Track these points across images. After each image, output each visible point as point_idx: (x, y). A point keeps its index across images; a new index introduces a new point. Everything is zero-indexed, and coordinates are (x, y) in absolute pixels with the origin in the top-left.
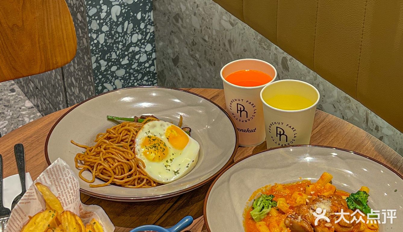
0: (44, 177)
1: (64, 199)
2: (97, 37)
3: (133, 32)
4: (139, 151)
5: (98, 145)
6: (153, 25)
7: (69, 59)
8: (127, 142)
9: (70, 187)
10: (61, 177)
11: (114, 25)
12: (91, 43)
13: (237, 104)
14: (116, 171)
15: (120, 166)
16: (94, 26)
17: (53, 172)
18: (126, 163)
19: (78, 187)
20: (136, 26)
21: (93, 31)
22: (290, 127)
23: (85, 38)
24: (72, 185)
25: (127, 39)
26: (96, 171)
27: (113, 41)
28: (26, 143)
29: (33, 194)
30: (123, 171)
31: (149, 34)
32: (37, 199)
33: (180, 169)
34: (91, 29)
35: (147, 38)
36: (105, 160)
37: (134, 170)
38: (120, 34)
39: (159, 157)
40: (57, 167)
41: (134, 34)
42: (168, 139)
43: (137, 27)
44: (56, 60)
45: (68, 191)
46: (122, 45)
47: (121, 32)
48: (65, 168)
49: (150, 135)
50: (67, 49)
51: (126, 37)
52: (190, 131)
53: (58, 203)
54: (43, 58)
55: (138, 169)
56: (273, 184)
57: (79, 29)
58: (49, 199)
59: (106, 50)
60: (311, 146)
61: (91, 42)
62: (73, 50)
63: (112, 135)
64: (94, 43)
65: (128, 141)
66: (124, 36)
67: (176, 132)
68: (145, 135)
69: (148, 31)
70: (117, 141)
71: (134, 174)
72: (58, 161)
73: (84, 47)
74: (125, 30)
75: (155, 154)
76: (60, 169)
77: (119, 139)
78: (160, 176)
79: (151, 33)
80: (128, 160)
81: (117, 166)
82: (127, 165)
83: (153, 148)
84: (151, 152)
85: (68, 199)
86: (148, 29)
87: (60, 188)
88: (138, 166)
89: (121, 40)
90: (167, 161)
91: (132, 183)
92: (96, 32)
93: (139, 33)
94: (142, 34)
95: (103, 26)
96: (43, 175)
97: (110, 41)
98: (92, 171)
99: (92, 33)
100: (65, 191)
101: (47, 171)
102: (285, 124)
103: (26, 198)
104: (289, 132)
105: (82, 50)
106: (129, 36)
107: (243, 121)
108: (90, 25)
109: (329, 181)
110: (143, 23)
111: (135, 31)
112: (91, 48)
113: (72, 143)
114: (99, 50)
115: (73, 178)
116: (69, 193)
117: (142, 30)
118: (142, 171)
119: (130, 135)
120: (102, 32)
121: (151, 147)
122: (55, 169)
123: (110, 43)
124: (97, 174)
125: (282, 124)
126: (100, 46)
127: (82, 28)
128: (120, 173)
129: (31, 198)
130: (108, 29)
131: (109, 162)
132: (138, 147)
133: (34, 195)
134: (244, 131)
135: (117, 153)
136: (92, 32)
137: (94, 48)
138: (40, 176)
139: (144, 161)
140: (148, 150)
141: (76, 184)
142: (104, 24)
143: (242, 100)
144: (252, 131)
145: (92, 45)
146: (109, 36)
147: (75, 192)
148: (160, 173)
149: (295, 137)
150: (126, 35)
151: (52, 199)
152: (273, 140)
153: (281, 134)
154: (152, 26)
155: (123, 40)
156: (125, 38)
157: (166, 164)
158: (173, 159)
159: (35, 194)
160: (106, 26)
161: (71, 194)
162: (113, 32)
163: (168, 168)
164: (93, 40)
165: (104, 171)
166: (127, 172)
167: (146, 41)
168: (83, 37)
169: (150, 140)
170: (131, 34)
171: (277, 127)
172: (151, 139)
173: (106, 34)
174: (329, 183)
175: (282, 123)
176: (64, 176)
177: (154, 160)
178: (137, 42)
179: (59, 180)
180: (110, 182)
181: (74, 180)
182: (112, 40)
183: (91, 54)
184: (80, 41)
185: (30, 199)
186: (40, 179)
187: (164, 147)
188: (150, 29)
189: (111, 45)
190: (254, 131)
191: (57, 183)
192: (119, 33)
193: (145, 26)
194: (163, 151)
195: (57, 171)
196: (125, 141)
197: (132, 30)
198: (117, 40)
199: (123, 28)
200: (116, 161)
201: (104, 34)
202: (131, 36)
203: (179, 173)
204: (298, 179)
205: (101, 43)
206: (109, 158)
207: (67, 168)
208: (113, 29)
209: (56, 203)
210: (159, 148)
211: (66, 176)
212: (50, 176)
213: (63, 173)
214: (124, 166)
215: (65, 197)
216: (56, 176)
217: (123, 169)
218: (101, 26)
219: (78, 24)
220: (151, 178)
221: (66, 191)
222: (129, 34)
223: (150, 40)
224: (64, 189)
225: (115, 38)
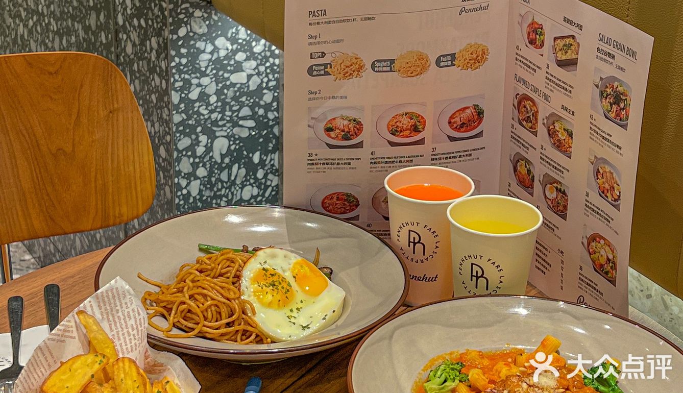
0: (91, 306)
1: (121, 345)
2: (188, 184)
3: (245, 183)
4: (247, 288)
5: (182, 279)
6: (277, 174)
7: (141, 211)
8: (228, 278)
9: (132, 325)
10: (118, 308)
11: (216, 169)
12: (176, 194)
13: (410, 231)
14: (208, 314)
15: (215, 307)
16: (185, 166)
17: (106, 299)
18: (224, 303)
19: (144, 324)
20: (251, 174)
21: (183, 174)
22: (494, 263)
23: (168, 185)
24: (136, 321)
25: (235, 192)
26: (175, 314)
27: (212, 194)
28: (64, 284)
29: (71, 329)
30: (218, 316)
31: (270, 189)
32: (77, 338)
33: (312, 322)
34: (180, 172)
35: (267, 195)
36: (192, 299)
37: (237, 316)
38: (225, 184)
39: (279, 301)
40: (114, 290)
41: (246, 185)
42: (294, 277)
43: (251, 176)
44: (120, 210)
45: (128, 331)
46: (226, 201)
47: (226, 180)
48: (127, 294)
49: (266, 266)
50: (140, 196)
51: (233, 189)
52: (331, 273)
53: (111, 345)
54: (100, 206)
55: (244, 316)
56: (462, 351)
57: (161, 173)
58: (95, 339)
59: (200, 207)
60: (526, 297)
61: (177, 192)
62: (148, 197)
63: (204, 266)
64: (182, 194)
65: (230, 276)
66: (229, 188)
67: (309, 268)
68: (259, 266)
69: (269, 183)
70: (212, 275)
71: (236, 323)
72: (116, 282)
73: (166, 200)
74: (233, 178)
75: (273, 296)
76: (118, 295)
77: (216, 271)
78: (278, 330)
79: (273, 187)
80: (228, 299)
81: (210, 306)
82: (227, 308)
83: (270, 286)
84: (267, 293)
85: (126, 345)
86: (269, 180)
87: (116, 326)
88: (243, 313)
89: (226, 194)
90: (291, 311)
91: (233, 338)
92: (186, 176)
93: (254, 185)
94: (259, 187)
95: (198, 167)
96: (90, 302)
97: (207, 193)
98: (167, 316)
99: (180, 177)
100: (122, 330)
101: (97, 296)
102: (485, 259)
103: (60, 333)
104: (491, 273)
105: (161, 207)
106: (237, 188)
107: (417, 262)
108: (178, 165)
109: (554, 349)
110: (261, 170)
111: (249, 181)
112: (177, 201)
113: (138, 277)
114: (190, 206)
115: (138, 311)
116: (129, 334)
117: (260, 181)
118: (249, 320)
119: (233, 267)
120: (196, 178)
121: (267, 285)
122: (110, 293)
123: (207, 197)
124: (176, 320)
125: (481, 259)
126: (191, 200)
127: (165, 170)
128: (215, 319)
129: (67, 334)
130: (206, 174)
131: (198, 301)
132: (245, 282)
133: (72, 331)
134: (418, 280)
135: (211, 287)
136: (181, 175)
137: (182, 202)
138: (85, 302)
139: (254, 305)
140: (262, 288)
141: (142, 321)
142: (201, 165)
143: (418, 223)
144: (432, 280)
145: (179, 197)
146: (207, 184)
147: (140, 334)
148: (278, 326)
149: (501, 282)
150: (234, 186)
151: (101, 339)
152: (465, 288)
153: (479, 276)
154: (275, 176)
155: (228, 194)
156: (232, 191)
157: (289, 314)
158: (301, 308)
159: (74, 329)
160: (203, 169)
161: (132, 337)
162: (213, 179)
163: (293, 320)
164: (181, 189)
165: (189, 315)
166: (226, 319)
167: (264, 199)
168: (166, 184)
169: (265, 275)
170: (242, 185)
171: (472, 264)
172: (268, 274)
173: (203, 182)
174: (556, 352)
175: (481, 256)
176: (124, 305)
177: (270, 305)
178: (250, 199)
179: (114, 312)
180: (196, 332)
181: (139, 314)
182: (211, 192)
183: (176, 211)
184: (160, 192)
185: (66, 337)
186: (85, 307)
187: (288, 288)
188: (272, 181)
189: (209, 199)
190: (435, 280)
191: (111, 317)
192: (222, 182)
193: (265, 174)
194: (286, 293)
195: (113, 297)
196: (226, 275)
197: (244, 179)
198: (218, 193)
199: (230, 175)
200: (209, 298)
201: (198, 181)
202: (242, 189)
203: (309, 328)
204: (505, 347)
205: (194, 195)
206: (198, 294)
207: (130, 294)
208: (214, 175)
209: (106, 345)
210: (280, 287)
211: (127, 307)
212: (102, 305)
213: (123, 302)
214: (221, 307)
215: (122, 341)
216: (110, 305)
217: (220, 313)
218: (196, 168)
219: (159, 165)
220: (264, 333)
221: (125, 331)
222: (238, 185)
223: (270, 198)
224: (122, 328)
225: (215, 189)
